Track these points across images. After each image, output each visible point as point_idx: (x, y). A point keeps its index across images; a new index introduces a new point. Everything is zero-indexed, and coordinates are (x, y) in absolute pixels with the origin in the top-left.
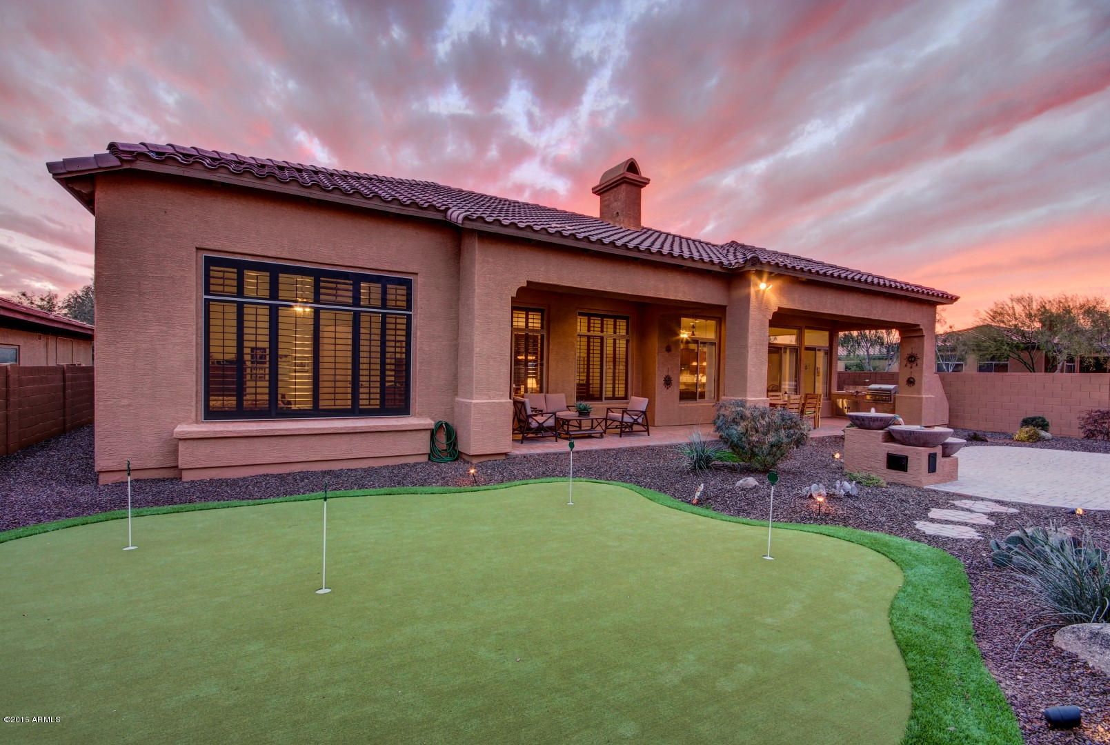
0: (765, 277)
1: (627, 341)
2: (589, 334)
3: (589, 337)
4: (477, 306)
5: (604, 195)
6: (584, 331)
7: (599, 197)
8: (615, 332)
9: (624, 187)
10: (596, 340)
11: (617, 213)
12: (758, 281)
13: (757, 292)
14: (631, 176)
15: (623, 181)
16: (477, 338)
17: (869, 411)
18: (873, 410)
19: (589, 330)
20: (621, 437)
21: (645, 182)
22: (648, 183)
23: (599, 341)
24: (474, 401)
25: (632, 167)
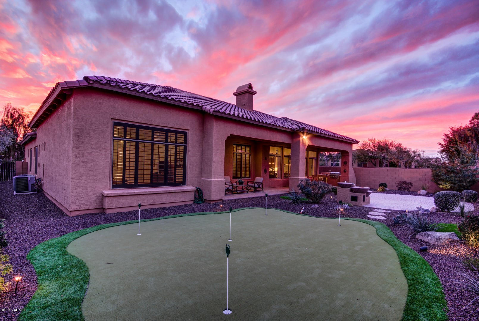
0: (305, 134)
1: (250, 155)
2: (237, 152)
3: (237, 153)
4: (214, 143)
5: (238, 96)
6: (235, 150)
7: (236, 97)
8: (246, 152)
9: (247, 94)
10: (239, 155)
11: (244, 104)
12: (303, 135)
13: (303, 140)
14: (250, 90)
15: (247, 92)
16: (214, 156)
17: (344, 182)
18: (346, 182)
19: (237, 151)
20: (254, 192)
21: (255, 93)
22: (256, 93)
23: (240, 155)
24: (213, 180)
25: (250, 86)
